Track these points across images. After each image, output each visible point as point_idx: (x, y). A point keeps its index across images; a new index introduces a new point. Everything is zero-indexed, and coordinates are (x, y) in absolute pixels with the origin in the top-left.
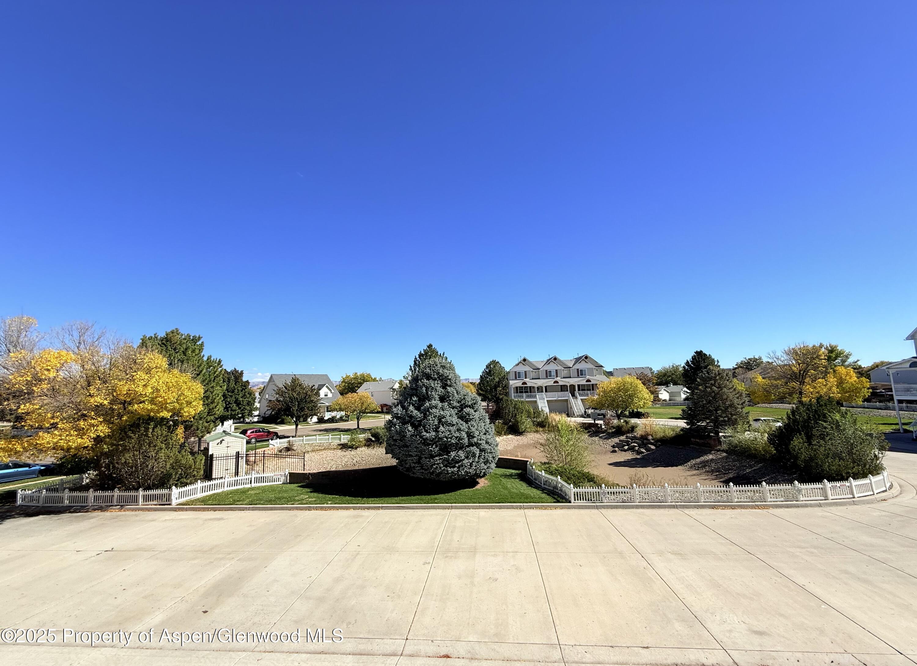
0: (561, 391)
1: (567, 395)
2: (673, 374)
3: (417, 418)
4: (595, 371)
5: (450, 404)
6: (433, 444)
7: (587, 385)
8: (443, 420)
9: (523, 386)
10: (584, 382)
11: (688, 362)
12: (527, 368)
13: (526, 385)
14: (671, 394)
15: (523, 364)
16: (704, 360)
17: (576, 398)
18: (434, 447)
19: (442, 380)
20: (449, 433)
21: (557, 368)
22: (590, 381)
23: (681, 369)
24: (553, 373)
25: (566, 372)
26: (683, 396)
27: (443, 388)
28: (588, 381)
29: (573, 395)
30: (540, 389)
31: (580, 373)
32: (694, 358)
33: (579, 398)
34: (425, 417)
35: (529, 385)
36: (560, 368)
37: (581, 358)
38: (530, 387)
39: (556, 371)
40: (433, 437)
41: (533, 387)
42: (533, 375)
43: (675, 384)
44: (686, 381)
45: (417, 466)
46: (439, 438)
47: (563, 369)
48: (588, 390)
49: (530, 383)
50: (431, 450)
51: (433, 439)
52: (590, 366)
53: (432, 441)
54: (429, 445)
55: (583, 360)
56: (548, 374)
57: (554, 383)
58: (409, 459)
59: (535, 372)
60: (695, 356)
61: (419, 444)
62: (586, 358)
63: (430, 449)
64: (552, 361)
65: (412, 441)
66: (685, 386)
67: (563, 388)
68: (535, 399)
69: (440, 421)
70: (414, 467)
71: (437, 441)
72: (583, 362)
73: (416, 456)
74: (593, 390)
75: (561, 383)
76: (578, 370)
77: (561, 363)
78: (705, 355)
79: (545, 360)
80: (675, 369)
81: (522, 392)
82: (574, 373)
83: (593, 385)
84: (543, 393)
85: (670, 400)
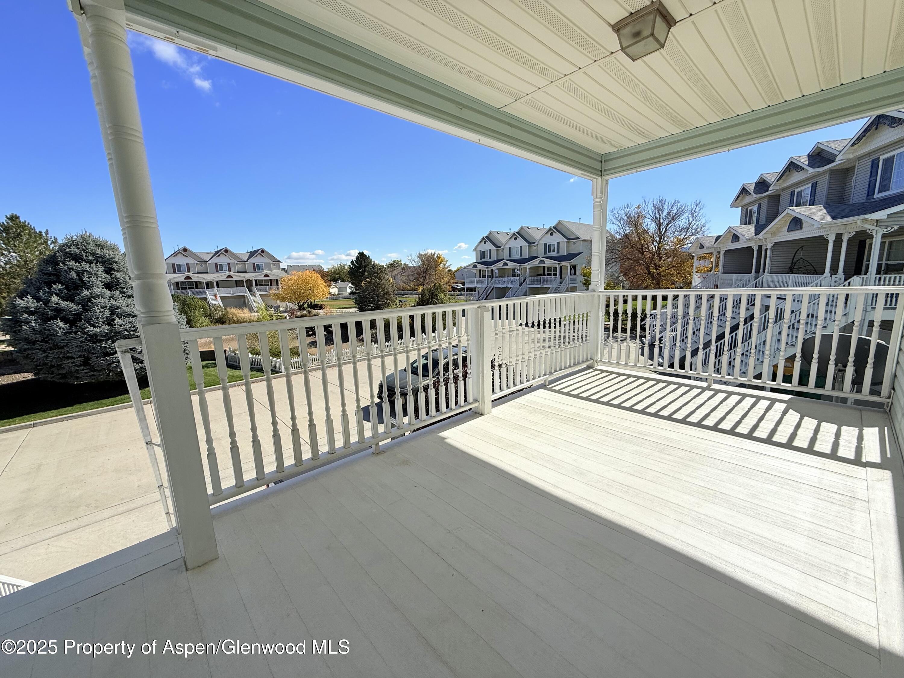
0: (237, 287)
1: (244, 291)
2: (340, 272)
3: (71, 311)
4: (272, 266)
5: (124, 293)
6: (108, 340)
7: (265, 280)
8: (118, 311)
9: (186, 281)
10: (262, 277)
11: (352, 261)
12: (190, 260)
13: (190, 280)
14: (340, 290)
15: (184, 255)
16: (364, 260)
17: (254, 293)
18: (109, 342)
19: (103, 263)
20: (130, 326)
21: (229, 261)
22: (269, 276)
23: (346, 268)
24: (225, 267)
25: (240, 266)
26: (349, 291)
27: (107, 273)
28: (266, 276)
29: (250, 291)
30: (209, 285)
31: (256, 268)
32: (357, 258)
33: (258, 293)
34: (86, 308)
35: (194, 279)
36: (232, 261)
37: (256, 251)
38: (196, 282)
39: (229, 264)
40: (106, 331)
41: (200, 283)
42: (198, 268)
43: (343, 280)
44: (351, 278)
45: (83, 370)
46: (116, 332)
47: (237, 262)
48: (266, 285)
49: (196, 278)
50: (105, 347)
51: (107, 334)
52: (267, 260)
53: (105, 336)
54: (101, 341)
55: (259, 254)
56: (218, 268)
57: (227, 278)
58: (68, 362)
59: (201, 265)
60: (358, 256)
61: (82, 342)
62: (263, 251)
63: (104, 345)
64: (222, 253)
65: (69, 339)
66: (350, 282)
67: (238, 284)
68: (204, 296)
69: (112, 312)
70: (77, 371)
71: (113, 336)
72: (259, 256)
73: (80, 356)
74: (271, 285)
75: (235, 278)
76: (254, 264)
77: (234, 256)
78: (365, 256)
79: (213, 251)
80: (342, 267)
81: (186, 288)
82: (250, 268)
83: (271, 280)
84: (215, 289)
85: (339, 294)
